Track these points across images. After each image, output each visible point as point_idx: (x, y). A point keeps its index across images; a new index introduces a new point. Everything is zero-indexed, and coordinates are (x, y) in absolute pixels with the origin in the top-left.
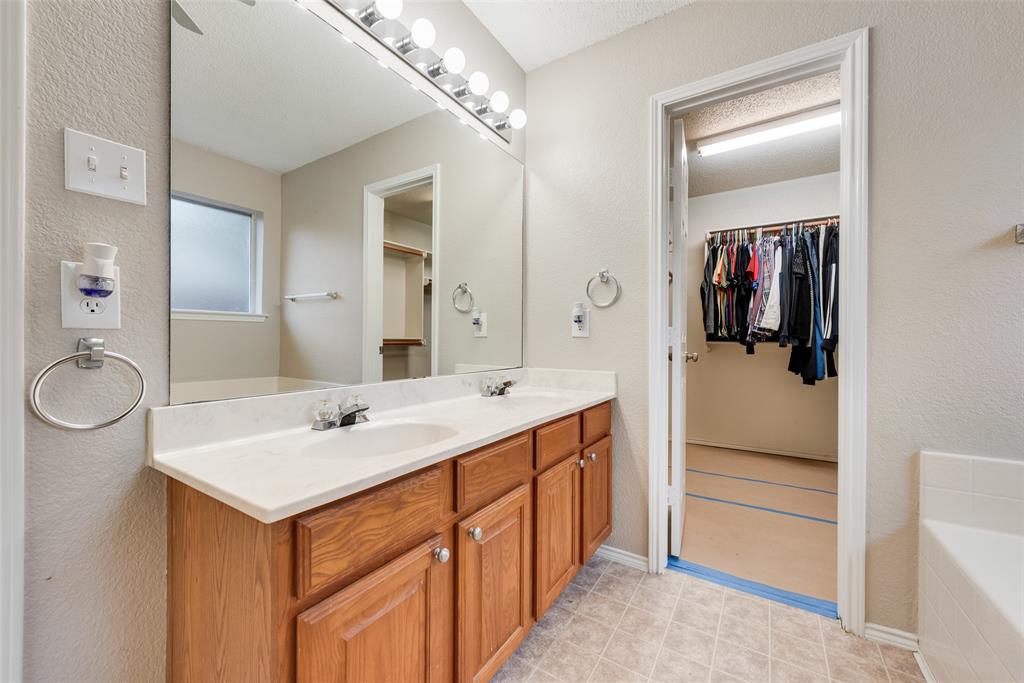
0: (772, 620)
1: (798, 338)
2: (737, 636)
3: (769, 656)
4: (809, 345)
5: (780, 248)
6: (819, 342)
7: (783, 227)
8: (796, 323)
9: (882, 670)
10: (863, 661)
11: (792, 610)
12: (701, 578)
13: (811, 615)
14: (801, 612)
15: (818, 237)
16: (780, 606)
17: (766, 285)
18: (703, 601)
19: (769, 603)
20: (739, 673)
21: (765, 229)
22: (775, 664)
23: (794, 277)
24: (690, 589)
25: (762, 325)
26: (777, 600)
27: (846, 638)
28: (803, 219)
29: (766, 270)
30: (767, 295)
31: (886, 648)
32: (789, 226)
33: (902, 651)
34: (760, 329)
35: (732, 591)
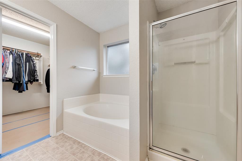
0: (40, 146)
1: (18, 81)
2: (36, 154)
3: (45, 151)
4: (21, 82)
5: (11, 55)
6: (24, 82)
7: (11, 49)
8: (17, 77)
9: (61, 138)
10: (59, 139)
11: (42, 141)
12: (13, 153)
13: (46, 139)
14: (44, 140)
15: (23, 55)
16: (39, 142)
17: (7, 64)
18: (20, 156)
19: (36, 144)
20: (43, 158)
21: (4, 48)
22: (47, 151)
23: (16, 64)
24: (13, 157)
25: (6, 77)
26: (37, 142)
27: (54, 138)
28: (18, 49)
29: (7, 60)
30: (8, 68)
31: (60, 135)
32: (13, 49)
33: (61, 134)
34: (5, 78)
35: (26, 148)
